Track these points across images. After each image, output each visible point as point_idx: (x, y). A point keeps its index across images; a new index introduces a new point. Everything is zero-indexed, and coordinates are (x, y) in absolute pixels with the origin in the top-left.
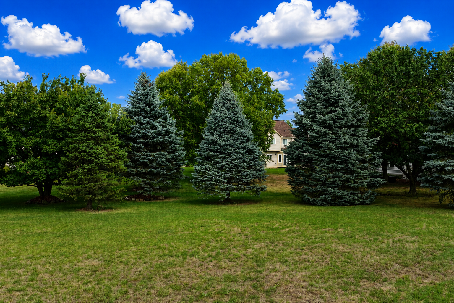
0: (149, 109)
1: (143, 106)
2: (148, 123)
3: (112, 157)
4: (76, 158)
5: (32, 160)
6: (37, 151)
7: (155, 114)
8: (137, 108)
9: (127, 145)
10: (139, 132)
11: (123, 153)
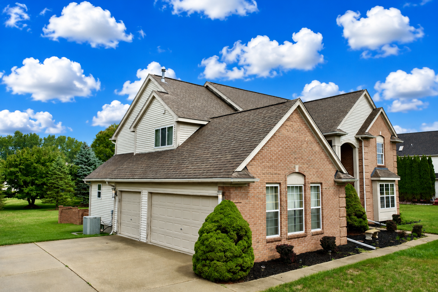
0: (86, 160)
1: (84, 159)
2: (86, 168)
3: (68, 185)
4: (52, 186)
5: (31, 187)
6: (33, 183)
7: (89, 163)
8: (81, 160)
9: (75, 179)
10: (81, 173)
11: (73, 183)
